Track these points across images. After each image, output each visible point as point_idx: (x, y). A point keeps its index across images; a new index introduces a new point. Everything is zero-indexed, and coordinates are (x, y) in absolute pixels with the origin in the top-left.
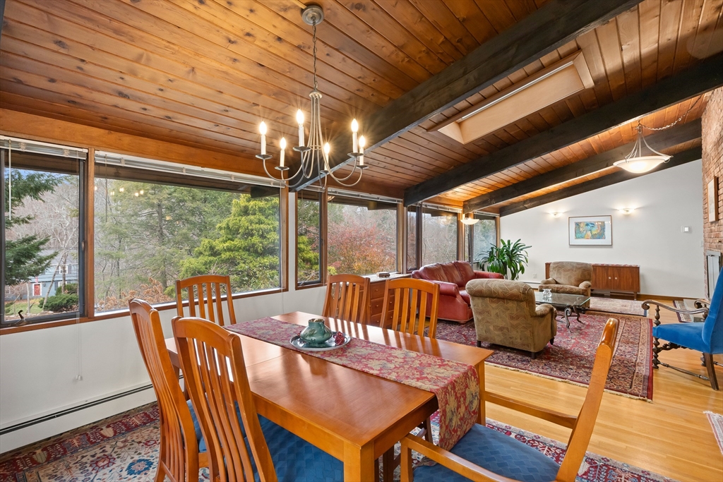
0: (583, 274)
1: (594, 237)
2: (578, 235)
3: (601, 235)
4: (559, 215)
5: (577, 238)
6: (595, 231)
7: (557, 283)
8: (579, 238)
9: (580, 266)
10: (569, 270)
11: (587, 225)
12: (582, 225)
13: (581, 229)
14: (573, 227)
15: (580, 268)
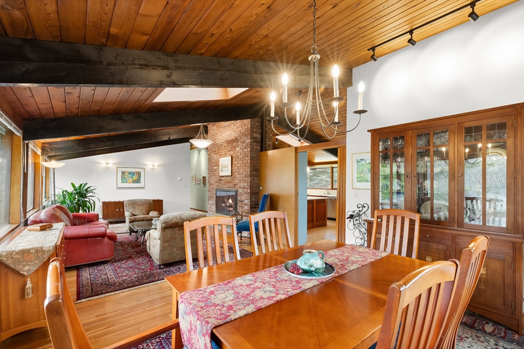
0: (150, 207)
1: (134, 182)
2: (123, 180)
3: (138, 181)
4: (109, 165)
5: (122, 182)
6: (135, 177)
7: (134, 215)
8: (124, 182)
9: (147, 202)
10: (140, 205)
11: (130, 173)
12: (126, 173)
13: (126, 176)
14: (120, 175)
15: (147, 203)
